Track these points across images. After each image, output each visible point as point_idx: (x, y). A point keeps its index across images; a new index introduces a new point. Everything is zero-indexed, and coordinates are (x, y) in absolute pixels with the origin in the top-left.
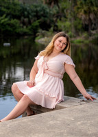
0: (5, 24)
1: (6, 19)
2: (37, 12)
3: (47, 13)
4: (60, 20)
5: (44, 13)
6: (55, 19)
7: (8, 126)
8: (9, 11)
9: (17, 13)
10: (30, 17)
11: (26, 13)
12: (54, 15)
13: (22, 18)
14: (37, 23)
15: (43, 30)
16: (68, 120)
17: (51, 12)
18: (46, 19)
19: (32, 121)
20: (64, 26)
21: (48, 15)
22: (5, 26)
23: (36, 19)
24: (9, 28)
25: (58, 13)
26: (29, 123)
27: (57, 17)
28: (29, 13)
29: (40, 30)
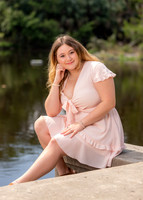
0: (34, 28)
1: (37, 20)
2: (88, 7)
3: (106, 10)
4: (129, 21)
5: (101, 9)
6: (119, 20)
7: (29, 190)
8: (41, 7)
9: (55, 10)
10: (77, 16)
11: (70, 9)
12: (118, 13)
13: (64, 18)
14: (88, 27)
15: (99, 38)
16: (132, 183)
17: (114, 9)
18: (104, 20)
19: (70, 184)
20: (136, 33)
21: (108, 14)
22: (33, 31)
23: (86, 19)
24: (41, 36)
25: (125, 9)
26: (64, 187)
27: (124, 16)
28: (75, 10)
29: (93, 39)
